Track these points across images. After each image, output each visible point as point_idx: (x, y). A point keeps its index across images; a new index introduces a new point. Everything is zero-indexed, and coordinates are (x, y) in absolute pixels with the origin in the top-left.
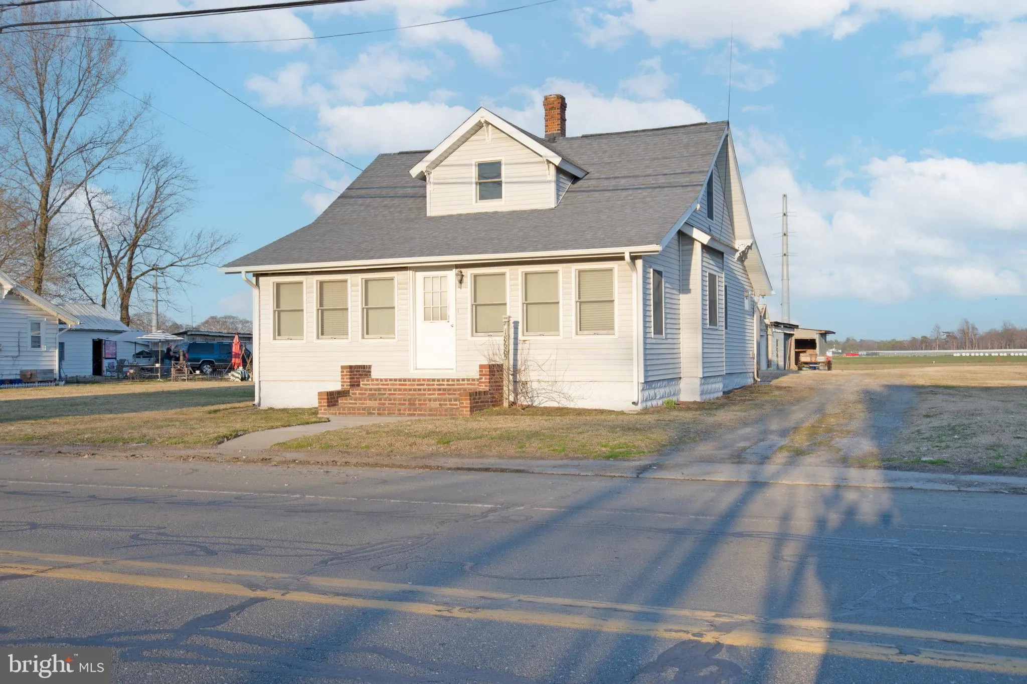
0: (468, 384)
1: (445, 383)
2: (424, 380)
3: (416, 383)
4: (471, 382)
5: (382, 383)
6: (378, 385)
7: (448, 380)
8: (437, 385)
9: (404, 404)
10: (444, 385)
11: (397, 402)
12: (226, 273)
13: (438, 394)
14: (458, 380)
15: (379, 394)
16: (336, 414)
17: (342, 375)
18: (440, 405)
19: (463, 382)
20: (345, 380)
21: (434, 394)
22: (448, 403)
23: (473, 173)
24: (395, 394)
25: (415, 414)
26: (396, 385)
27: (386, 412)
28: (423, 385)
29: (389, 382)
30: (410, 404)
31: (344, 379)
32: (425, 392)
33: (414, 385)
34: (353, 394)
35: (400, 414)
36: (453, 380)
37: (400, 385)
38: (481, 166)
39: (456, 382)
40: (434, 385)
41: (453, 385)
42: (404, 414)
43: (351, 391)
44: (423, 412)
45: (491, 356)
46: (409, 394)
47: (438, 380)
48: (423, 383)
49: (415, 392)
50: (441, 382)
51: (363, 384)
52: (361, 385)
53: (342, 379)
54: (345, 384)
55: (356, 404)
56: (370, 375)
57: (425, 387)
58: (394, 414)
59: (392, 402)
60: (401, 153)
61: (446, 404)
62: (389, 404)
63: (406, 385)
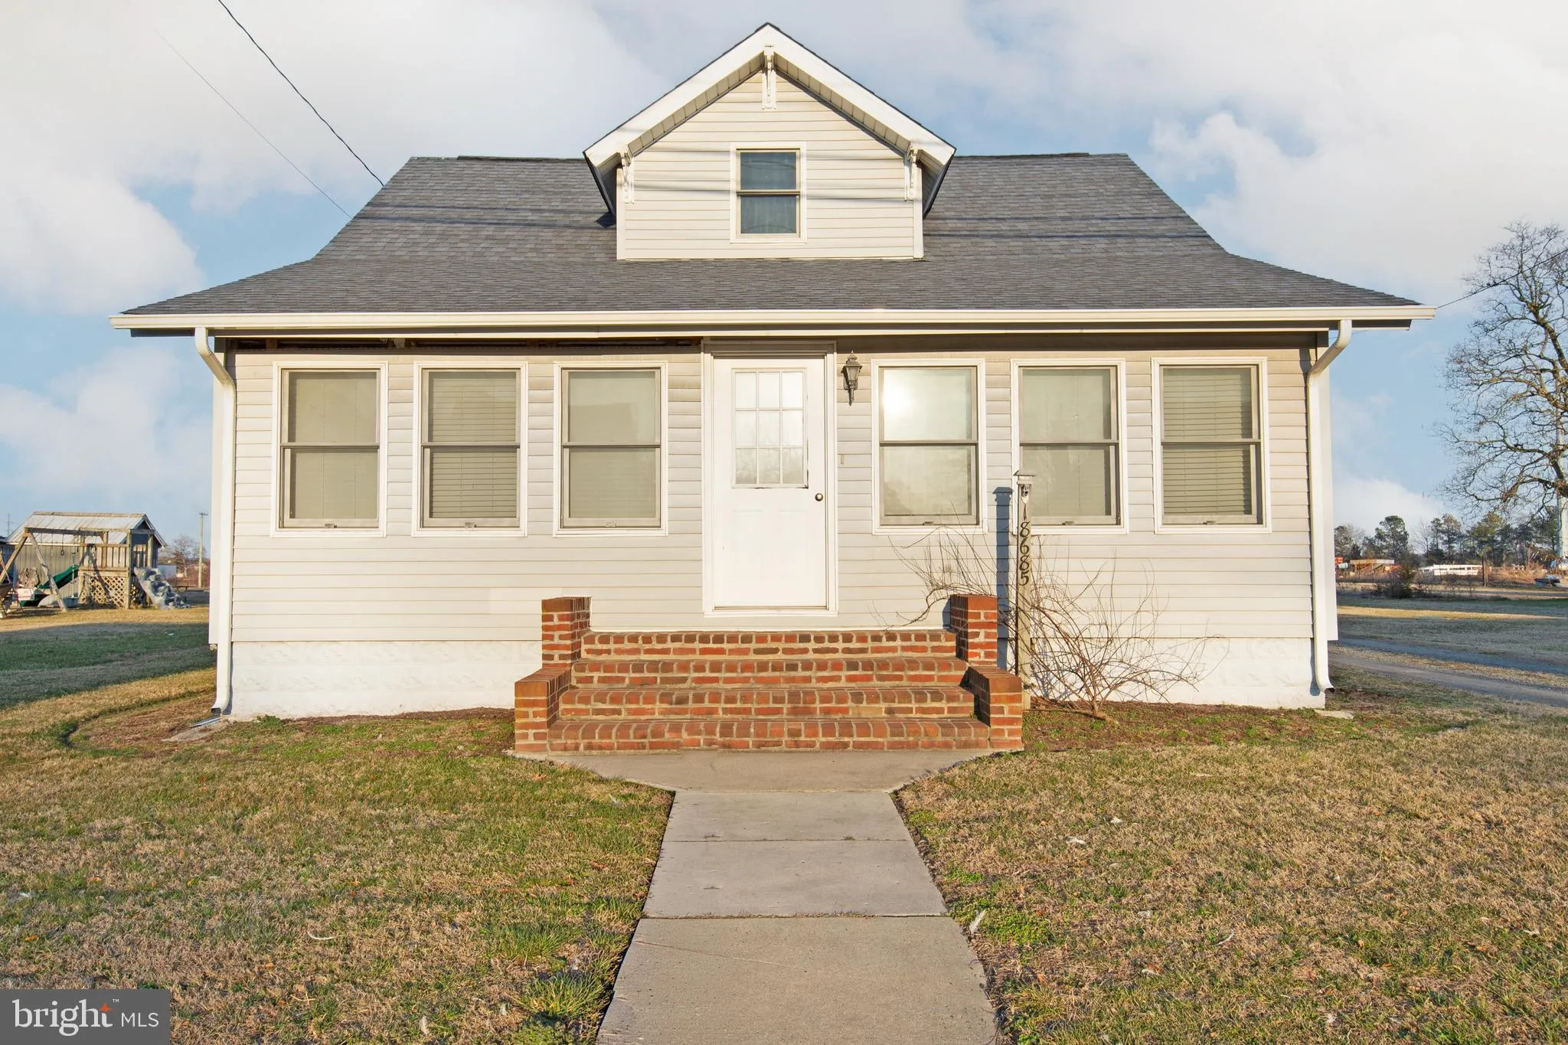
0: (904, 649)
1: (840, 645)
2: (776, 637)
3: (753, 645)
4: (913, 643)
5: (647, 646)
6: (636, 651)
7: (847, 638)
8: (816, 651)
9: (778, 711)
10: (835, 651)
11: (754, 706)
12: (137, 332)
13: (850, 679)
14: (876, 638)
15: (664, 680)
16: (577, 748)
17: (544, 628)
18: (890, 711)
19: (891, 644)
20: (556, 641)
21: (837, 679)
22: (914, 705)
23: (732, 170)
24: (716, 680)
25: (845, 745)
26: (693, 651)
27: (750, 740)
28: (775, 651)
29: (669, 645)
30: (794, 711)
31: (551, 638)
32: (807, 673)
33: (746, 652)
34: (580, 680)
35: (797, 744)
36: (862, 638)
37: (704, 651)
38: (748, 158)
39: (870, 644)
40: (805, 651)
41: (863, 651)
42: (811, 745)
43: (574, 674)
44: (872, 739)
45: (937, 576)
46: (759, 680)
47: (819, 639)
48: (774, 645)
49: (777, 674)
50: (827, 644)
51: (588, 651)
52: (584, 655)
53: (544, 637)
54: (556, 653)
55: (619, 712)
56: (586, 625)
57: (780, 656)
58: (778, 744)
59: (738, 705)
60: (461, 158)
61: (910, 710)
62: (725, 711)
63: (721, 651)
